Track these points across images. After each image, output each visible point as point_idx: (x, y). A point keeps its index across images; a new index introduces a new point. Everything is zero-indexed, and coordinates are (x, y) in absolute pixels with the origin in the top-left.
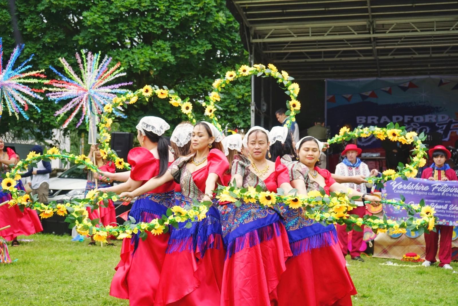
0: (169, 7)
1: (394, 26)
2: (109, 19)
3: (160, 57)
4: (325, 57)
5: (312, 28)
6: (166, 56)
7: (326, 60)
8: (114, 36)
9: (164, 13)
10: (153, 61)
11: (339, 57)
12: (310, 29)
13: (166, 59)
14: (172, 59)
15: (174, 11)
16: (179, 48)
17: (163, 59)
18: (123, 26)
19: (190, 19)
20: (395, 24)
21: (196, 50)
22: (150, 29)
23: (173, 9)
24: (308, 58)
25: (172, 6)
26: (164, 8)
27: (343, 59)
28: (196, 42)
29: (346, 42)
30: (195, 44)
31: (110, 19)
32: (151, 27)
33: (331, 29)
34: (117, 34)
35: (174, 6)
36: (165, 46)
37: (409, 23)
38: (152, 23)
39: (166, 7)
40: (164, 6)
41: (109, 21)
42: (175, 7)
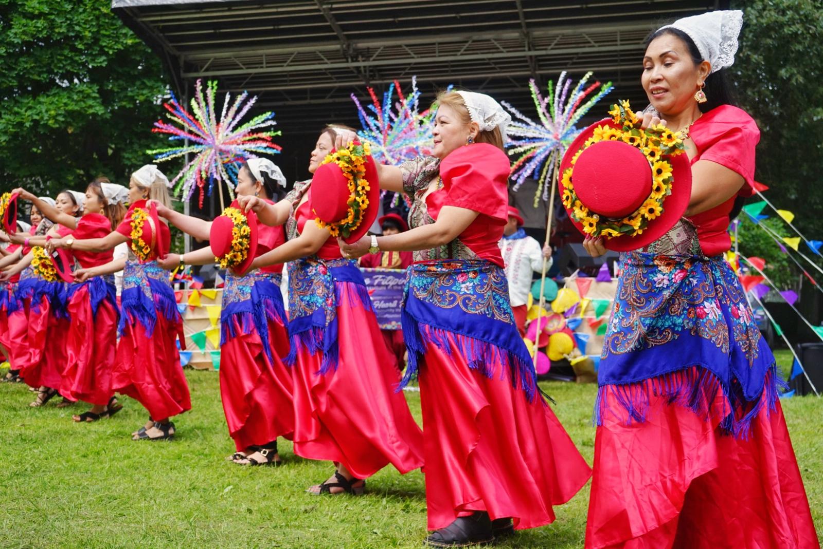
0: (98, 32)
1: (379, 51)
2: (4, 50)
3: (81, 108)
4: (312, 98)
5: (266, 55)
6: (91, 107)
7: (313, 102)
8: (13, 78)
9: (90, 42)
10: (70, 114)
11: (332, 97)
12: (264, 57)
13: (91, 111)
14: (100, 110)
15: (106, 40)
16: (118, 93)
17: (86, 111)
18: (26, 62)
19: (131, 50)
20: (382, 48)
21: (143, 95)
22: (69, 68)
23: (104, 36)
24: (287, 100)
25: (103, 32)
26: (90, 35)
27: (337, 100)
28: (143, 83)
29: (330, 76)
30: (142, 86)
31: (6, 52)
32: (68, 65)
33: (293, 56)
34: (18, 75)
35: (106, 30)
36: (90, 91)
37: (400, 46)
38: (71, 58)
39: (93, 33)
40: (90, 31)
41: (5, 55)
42: (107, 33)
